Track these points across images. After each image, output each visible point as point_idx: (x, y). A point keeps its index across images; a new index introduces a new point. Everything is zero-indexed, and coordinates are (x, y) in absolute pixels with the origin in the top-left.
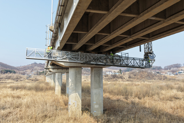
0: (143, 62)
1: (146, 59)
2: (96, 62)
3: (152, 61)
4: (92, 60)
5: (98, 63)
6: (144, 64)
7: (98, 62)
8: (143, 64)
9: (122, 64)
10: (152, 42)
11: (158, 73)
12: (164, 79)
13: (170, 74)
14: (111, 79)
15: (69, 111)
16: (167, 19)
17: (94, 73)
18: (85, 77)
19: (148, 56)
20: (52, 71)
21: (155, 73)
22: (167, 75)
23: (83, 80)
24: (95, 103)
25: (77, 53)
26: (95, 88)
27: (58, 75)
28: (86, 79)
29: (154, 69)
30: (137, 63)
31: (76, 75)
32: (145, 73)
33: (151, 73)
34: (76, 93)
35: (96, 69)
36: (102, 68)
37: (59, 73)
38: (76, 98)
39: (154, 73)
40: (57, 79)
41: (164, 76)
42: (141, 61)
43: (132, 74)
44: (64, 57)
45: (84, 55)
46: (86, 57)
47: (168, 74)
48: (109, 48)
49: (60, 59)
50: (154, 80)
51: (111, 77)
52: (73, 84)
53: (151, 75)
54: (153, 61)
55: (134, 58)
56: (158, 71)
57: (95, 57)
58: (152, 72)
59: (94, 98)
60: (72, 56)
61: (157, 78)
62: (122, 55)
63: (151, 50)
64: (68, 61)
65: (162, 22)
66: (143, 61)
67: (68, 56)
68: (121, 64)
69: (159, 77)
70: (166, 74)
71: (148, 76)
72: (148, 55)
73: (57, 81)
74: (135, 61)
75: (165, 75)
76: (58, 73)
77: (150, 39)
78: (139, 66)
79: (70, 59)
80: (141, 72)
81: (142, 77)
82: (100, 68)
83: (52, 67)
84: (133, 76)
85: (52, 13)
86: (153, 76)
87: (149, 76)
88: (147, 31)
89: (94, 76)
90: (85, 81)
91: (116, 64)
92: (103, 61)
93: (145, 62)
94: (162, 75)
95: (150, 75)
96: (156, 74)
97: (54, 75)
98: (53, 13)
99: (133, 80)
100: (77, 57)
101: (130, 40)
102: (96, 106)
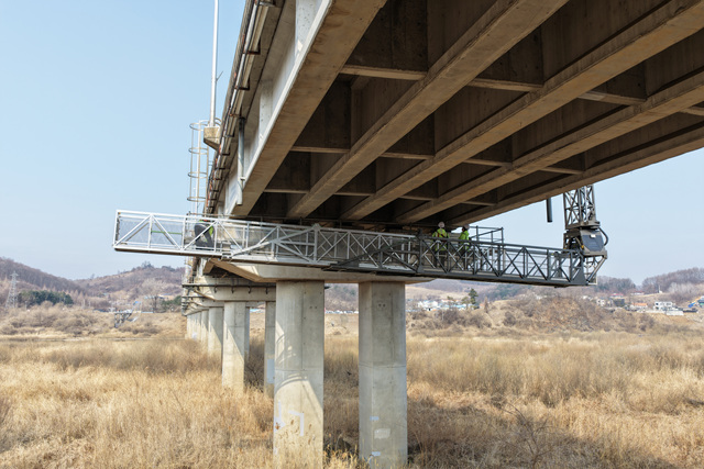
0: (560, 263)
1: (572, 251)
2: (379, 264)
3: (594, 256)
4: (366, 256)
5: (388, 267)
6: (566, 269)
7: (388, 263)
8: (560, 269)
9: (478, 271)
10: (595, 185)
11: (619, 303)
12: (643, 329)
13: (665, 309)
14: (437, 326)
15: (276, 450)
16: (649, 100)
17: (373, 306)
18: (338, 318)
19: (581, 238)
20: (212, 297)
21: (607, 305)
22: (655, 311)
23: (328, 331)
24: (375, 419)
25: (307, 229)
26: (375, 364)
27: (235, 313)
28: (339, 329)
29: (603, 288)
30: (538, 266)
31: (302, 312)
32: (567, 305)
33: (591, 306)
34: (303, 379)
35: (380, 287)
36: (402, 284)
37: (238, 304)
38: (301, 402)
39: (603, 303)
40: (228, 327)
41: (644, 317)
42: (553, 260)
43: (518, 306)
44: (258, 245)
45: (333, 238)
46: (341, 245)
47: (660, 306)
48: (428, 207)
49: (243, 253)
50: (602, 332)
51: (438, 320)
52: (290, 348)
53: (591, 313)
54: (598, 259)
55: (524, 247)
56: (618, 297)
57: (376, 243)
58: (594, 301)
59: (373, 400)
60: (287, 240)
61: (615, 325)
62: (478, 236)
63: (592, 215)
64: (271, 258)
65: (631, 109)
66: (559, 257)
67: (273, 242)
68: (474, 272)
69: (623, 318)
70: (651, 307)
71: (581, 314)
72: (579, 237)
73: (230, 336)
74: (530, 260)
75: (649, 312)
76: (232, 305)
77: (587, 173)
78: (546, 278)
79: (280, 251)
80: (551, 300)
81: (555, 318)
82: (393, 286)
83: (213, 282)
84: (524, 317)
85: (214, 80)
86: (601, 317)
87: (584, 315)
88: (573, 146)
89: (374, 318)
90: (337, 333)
91: (455, 271)
92: (406, 260)
93: (567, 262)
94: (634, 314)
95: (587, 311)
96: (610, 308)
97: (217, 313)
98: (217, 80)
99: (524, 331)
100: (307, 244)
101: (511, 177)
102: (381, 434)
